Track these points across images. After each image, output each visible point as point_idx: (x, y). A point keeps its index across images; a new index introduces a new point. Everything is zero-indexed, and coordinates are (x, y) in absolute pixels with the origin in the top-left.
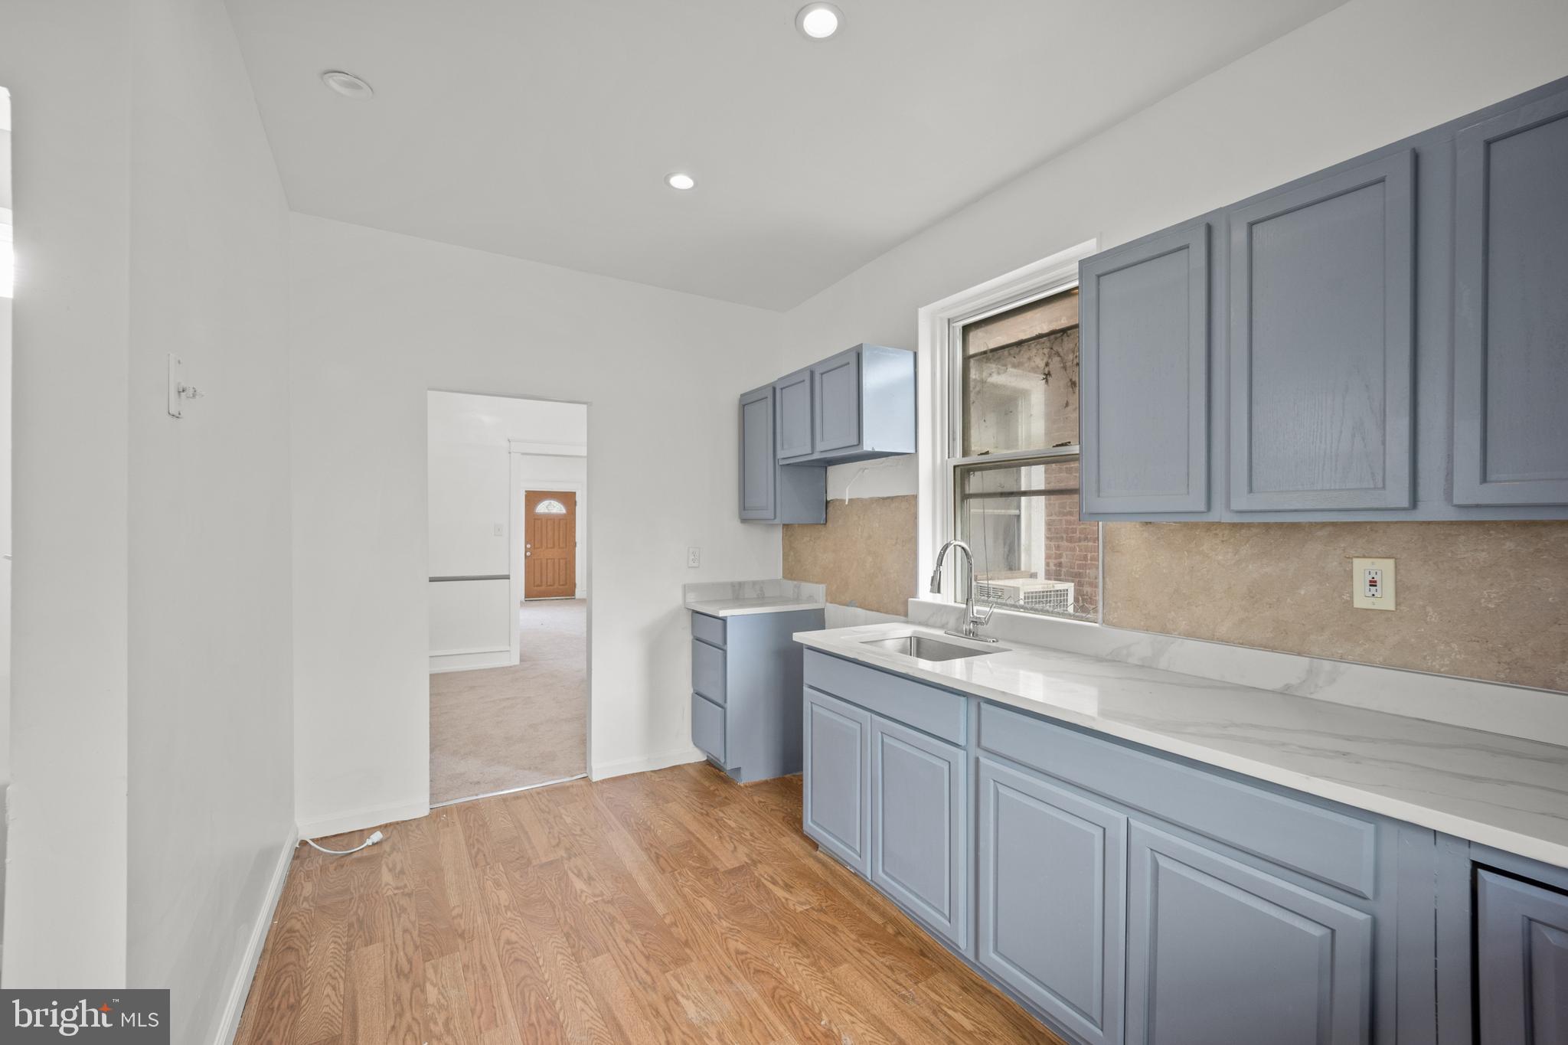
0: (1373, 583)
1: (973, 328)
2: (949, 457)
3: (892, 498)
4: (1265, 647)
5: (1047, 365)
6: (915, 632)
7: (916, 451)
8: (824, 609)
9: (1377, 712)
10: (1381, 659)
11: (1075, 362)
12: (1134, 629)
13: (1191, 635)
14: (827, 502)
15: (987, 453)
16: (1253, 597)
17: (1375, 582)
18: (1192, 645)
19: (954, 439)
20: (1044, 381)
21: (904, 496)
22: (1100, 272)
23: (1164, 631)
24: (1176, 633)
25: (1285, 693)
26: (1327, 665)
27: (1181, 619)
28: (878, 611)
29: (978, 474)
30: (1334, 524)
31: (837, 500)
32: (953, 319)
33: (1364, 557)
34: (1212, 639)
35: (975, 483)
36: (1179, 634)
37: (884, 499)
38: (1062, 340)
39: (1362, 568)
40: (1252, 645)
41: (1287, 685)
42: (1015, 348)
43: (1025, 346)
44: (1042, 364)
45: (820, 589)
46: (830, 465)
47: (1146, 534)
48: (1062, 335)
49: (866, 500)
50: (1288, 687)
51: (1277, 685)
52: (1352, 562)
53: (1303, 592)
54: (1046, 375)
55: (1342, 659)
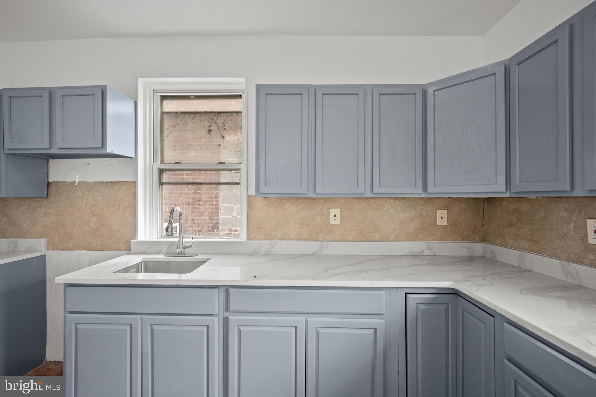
0: (335, 216)
1: (169, 98)
2: (153, 163)
3: (115, 183)
4: (306, 240)
5: (210, 126)
6: (144, 259)
7: (136, 157)
8: (45, 255)
9: (338, 255)
10: (337, 239)
11: (224, 128)
12: (261, 240)
13: (282, 239)
14: (49, 184)
15: (179, 163)
16: (302, 223)
17: (336, 216)
18: (284, 243)
19: (156, 153)
20: (209, 133)
21: (126, 182)
22: (267, 93)
23: (272, 239)
24: (277, 239)
25: (314, 255)
26: (325, 243)
27: (278, 234)
28: (102, 250)
29: (168, 172)
30: (325, 198)
31: (60, 182)
32: (157, 90)
33: (333, 208)
34: (289, 239)
35: (167, 177)
36: (278, 240)
37: (107, 183)
38: (218, 117)
39: (333, 211)
40: (302, 240)
41: (314, 252)
42: (193, 115)
43: (198, 115)
44: (208, 125)
45: (43, 241)
46: (51, 159)
47: (265, 202)
48: (218, 115)
49: (91, 183)
50: (315, 252)
51: (311, 252)
52: (330, 210)
53: (317, 220)
54: (210, 131)
55: (327, 241)
